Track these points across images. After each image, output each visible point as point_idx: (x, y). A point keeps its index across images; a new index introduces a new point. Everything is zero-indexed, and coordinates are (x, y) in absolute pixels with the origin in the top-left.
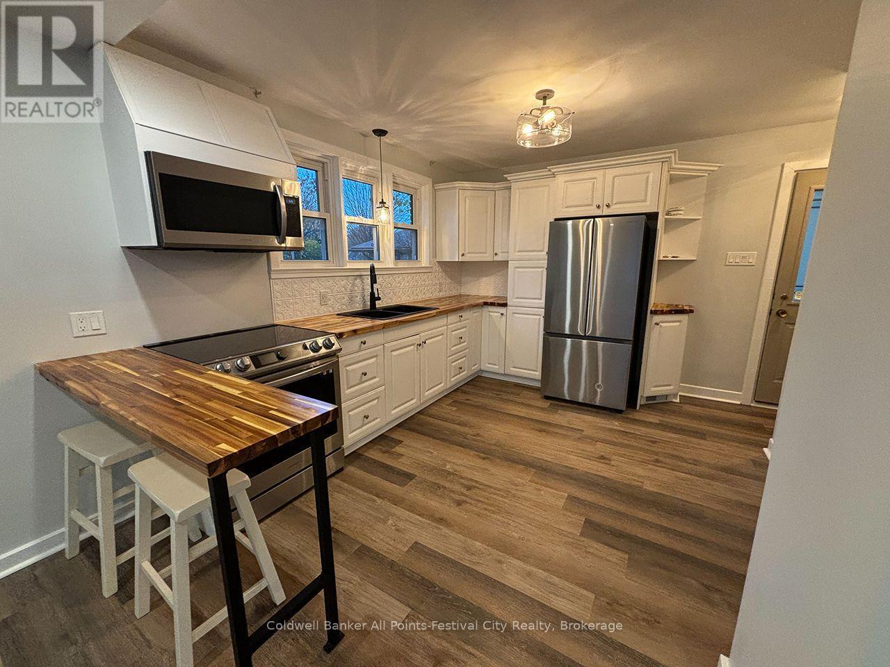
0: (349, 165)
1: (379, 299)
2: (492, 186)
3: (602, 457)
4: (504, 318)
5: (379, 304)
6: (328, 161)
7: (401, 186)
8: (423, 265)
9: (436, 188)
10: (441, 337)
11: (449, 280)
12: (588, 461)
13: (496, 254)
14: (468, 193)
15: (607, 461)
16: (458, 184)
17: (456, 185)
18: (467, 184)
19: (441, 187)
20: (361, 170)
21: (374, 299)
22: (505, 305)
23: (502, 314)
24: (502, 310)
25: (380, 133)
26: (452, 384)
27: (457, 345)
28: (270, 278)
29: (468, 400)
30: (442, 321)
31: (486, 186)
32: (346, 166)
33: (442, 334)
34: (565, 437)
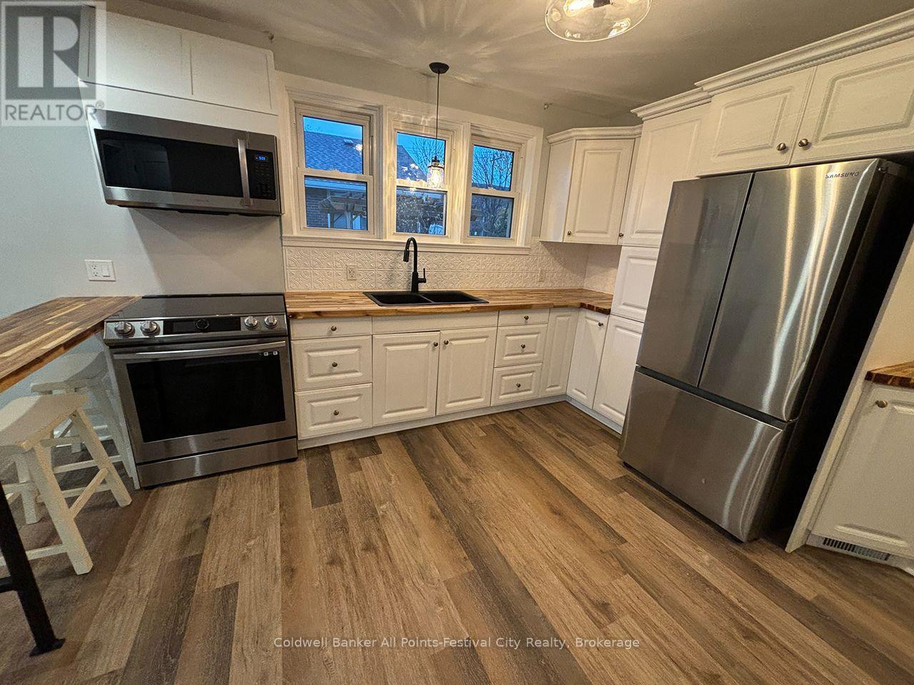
0: (404, 115)
1: (424, 281)
2: (629, 132)
3: (604, 607)
4: (603, 330)
5: (423, 288)
6: (372, 113)
7: (493, 141)
8: (518, 245)
9: (550, 141)
10: (484, 340)
11: (559, 268)
12: (570, 599)
13: (621, 235)
14: (589, 144)
15: (603, 619)
16: (575, 132)
17: (573, 134)
18: (587, 132)
19: (557, 139)
20: (424, 121)
21: (416, 280)
22: (607, 312)
23: (600, 325)
24: (602, 318)
25: (440, 68)
26: (499, 403)
27: (518, 354)
28: (282, 246)
29: (513, 428)
30: (491, 319)
31: (621, 132)
32: (402, 118)
33: (487, 337)
34: (583, 538)
